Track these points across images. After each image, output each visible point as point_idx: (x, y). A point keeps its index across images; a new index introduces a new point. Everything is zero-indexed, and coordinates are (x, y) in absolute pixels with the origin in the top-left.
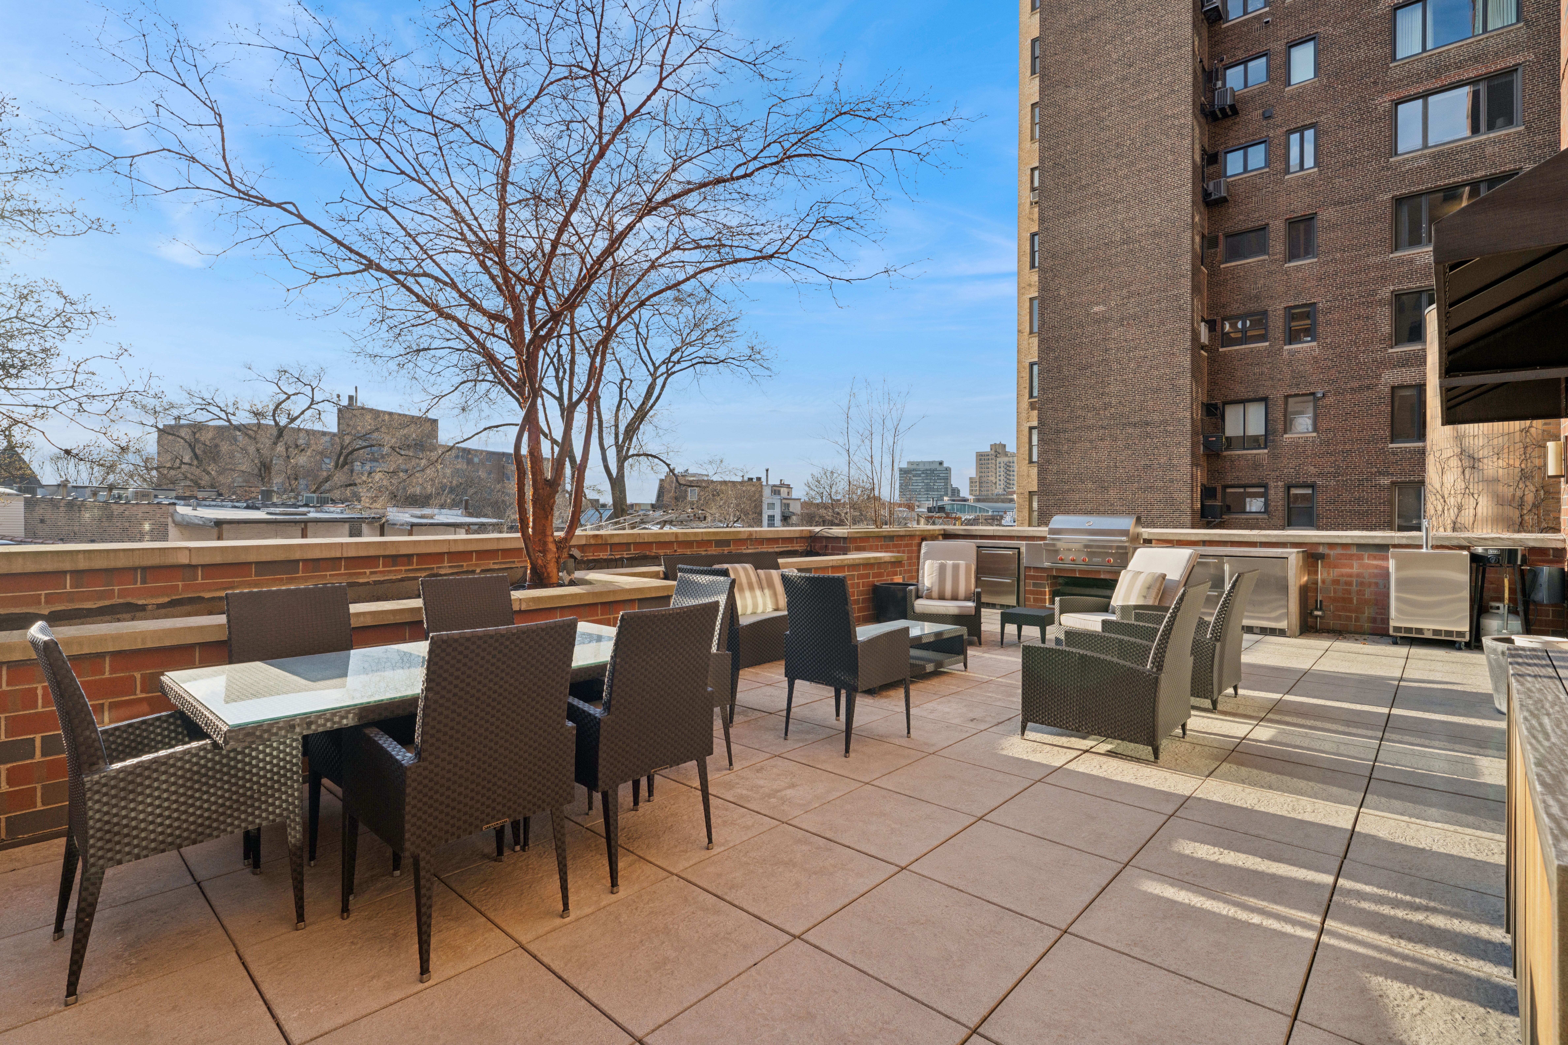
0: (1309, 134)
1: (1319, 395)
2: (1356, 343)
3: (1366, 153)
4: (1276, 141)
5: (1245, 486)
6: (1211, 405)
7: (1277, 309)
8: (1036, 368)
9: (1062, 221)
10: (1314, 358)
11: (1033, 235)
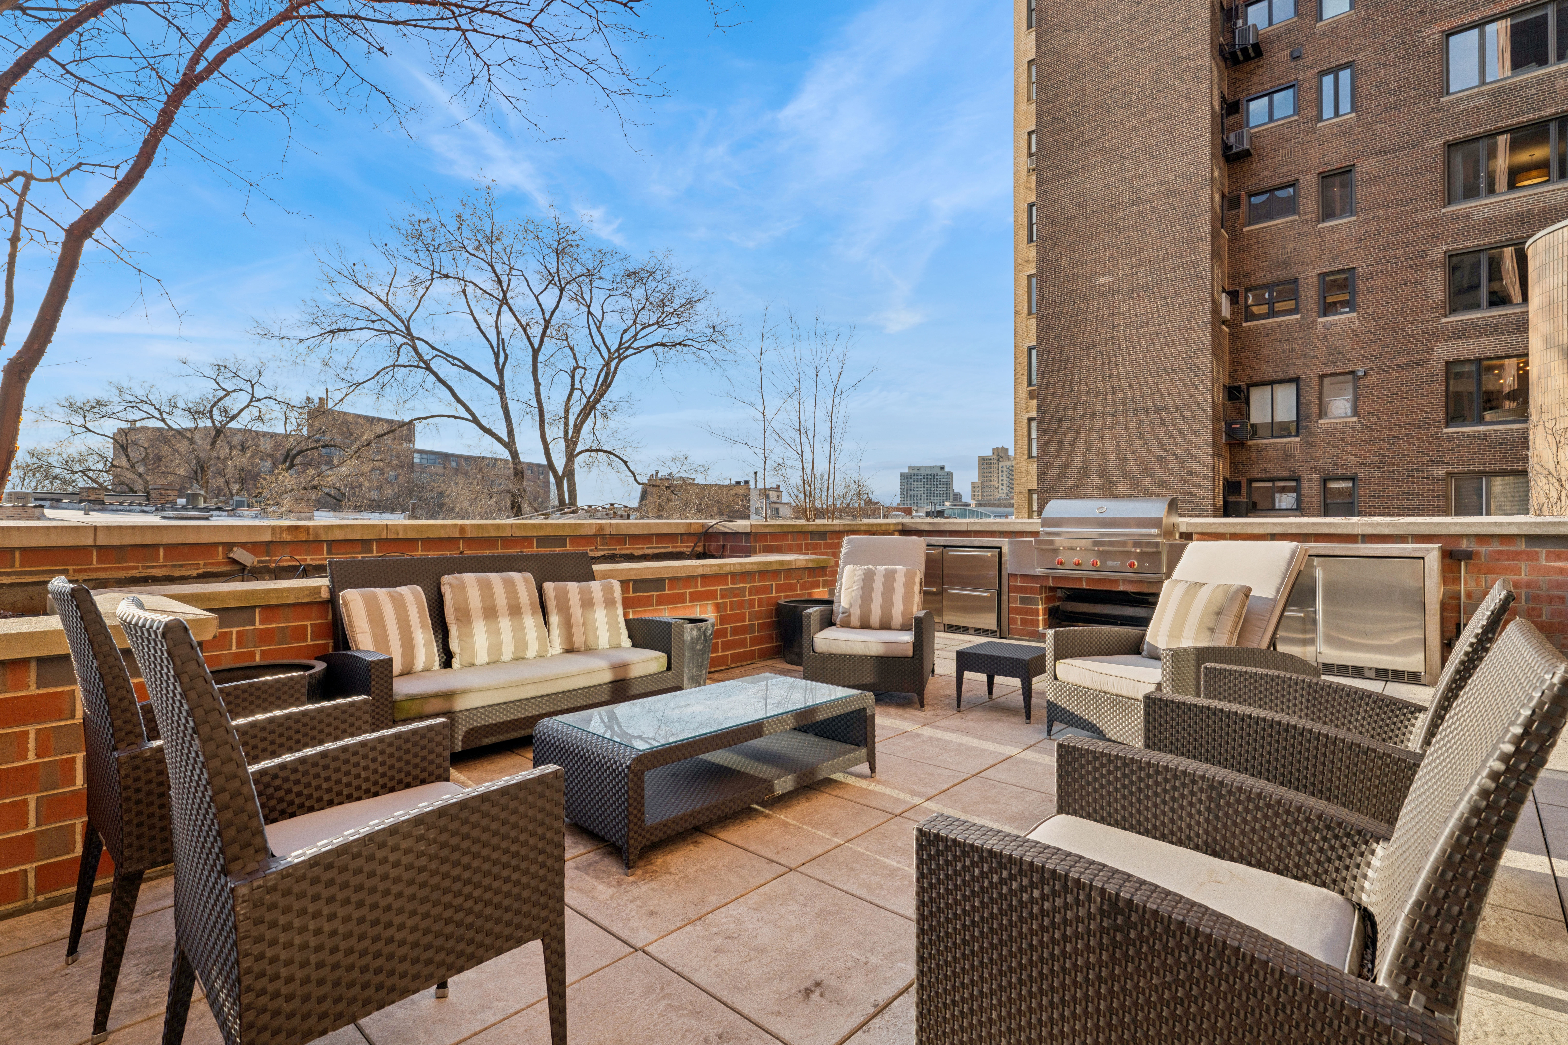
0: (1345, 76)
1: (1360, 374)
2: (1402, 313)
3: (1412, 93)
4: (1307, 84)
5: (1273, 480)
6: (1234, 388)
7: (1309, 277)
8: (1034, 352)
9: (1062, 182)
10: (1353, 331)
11: (1031, 206)
